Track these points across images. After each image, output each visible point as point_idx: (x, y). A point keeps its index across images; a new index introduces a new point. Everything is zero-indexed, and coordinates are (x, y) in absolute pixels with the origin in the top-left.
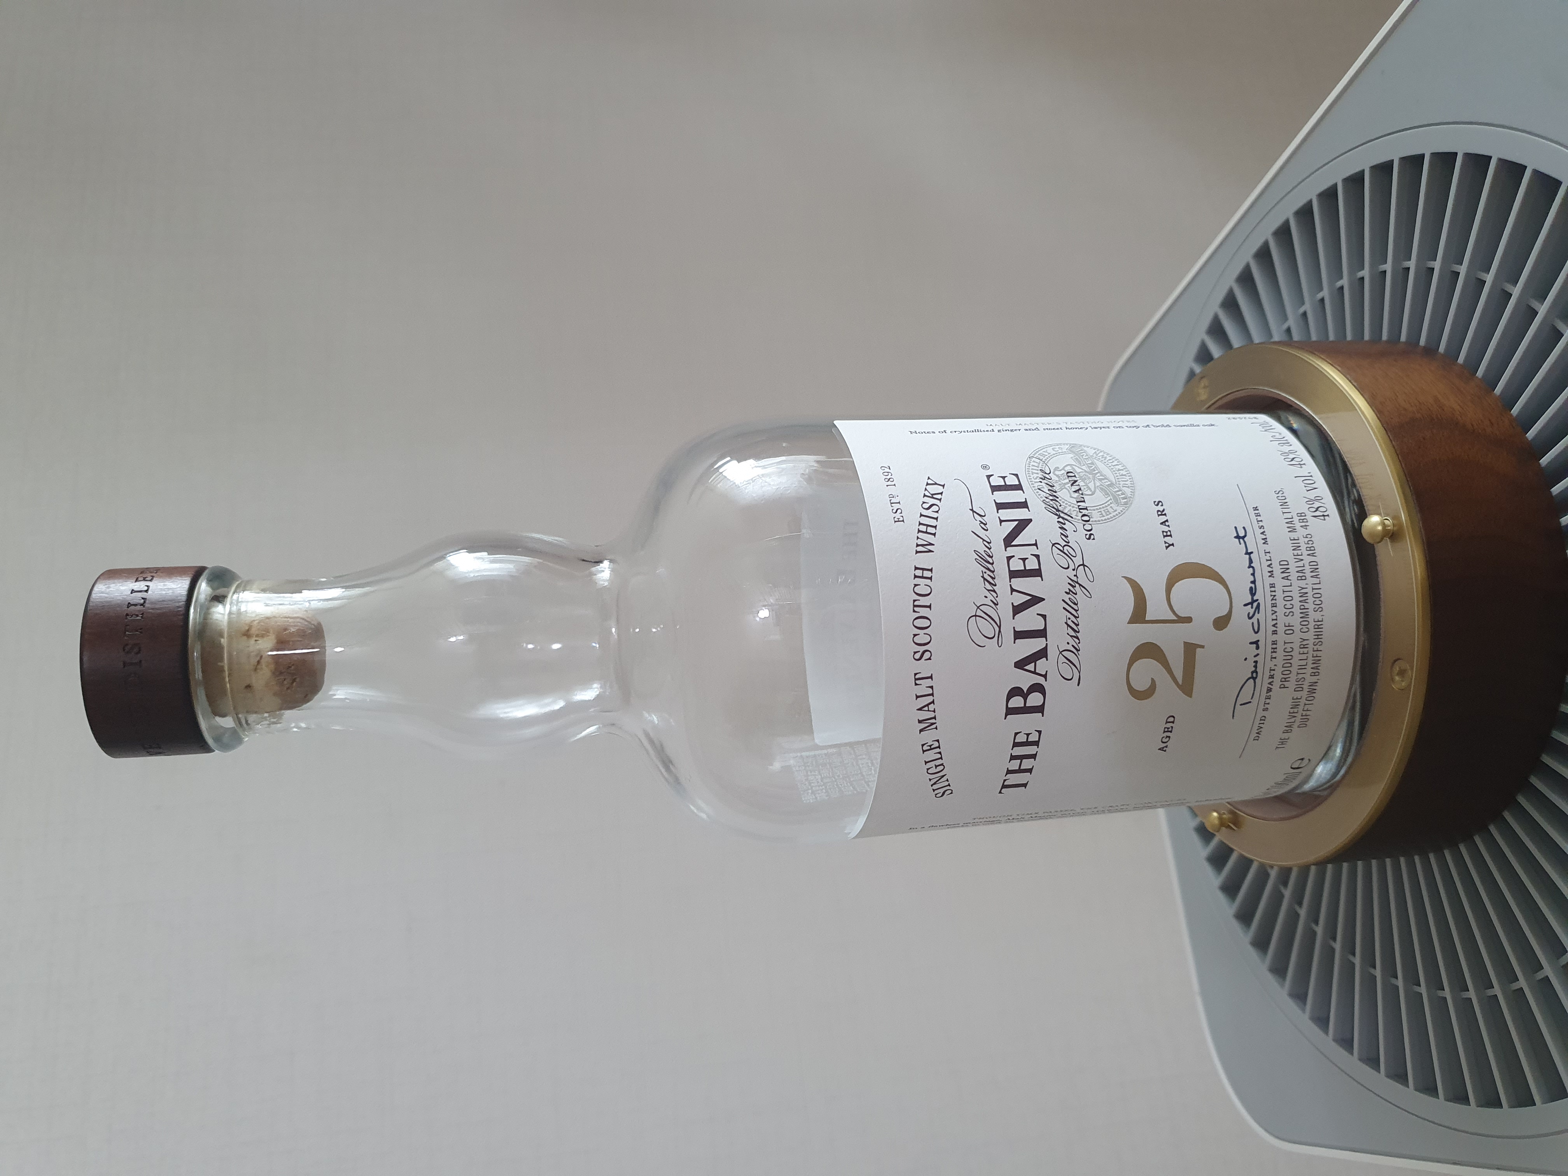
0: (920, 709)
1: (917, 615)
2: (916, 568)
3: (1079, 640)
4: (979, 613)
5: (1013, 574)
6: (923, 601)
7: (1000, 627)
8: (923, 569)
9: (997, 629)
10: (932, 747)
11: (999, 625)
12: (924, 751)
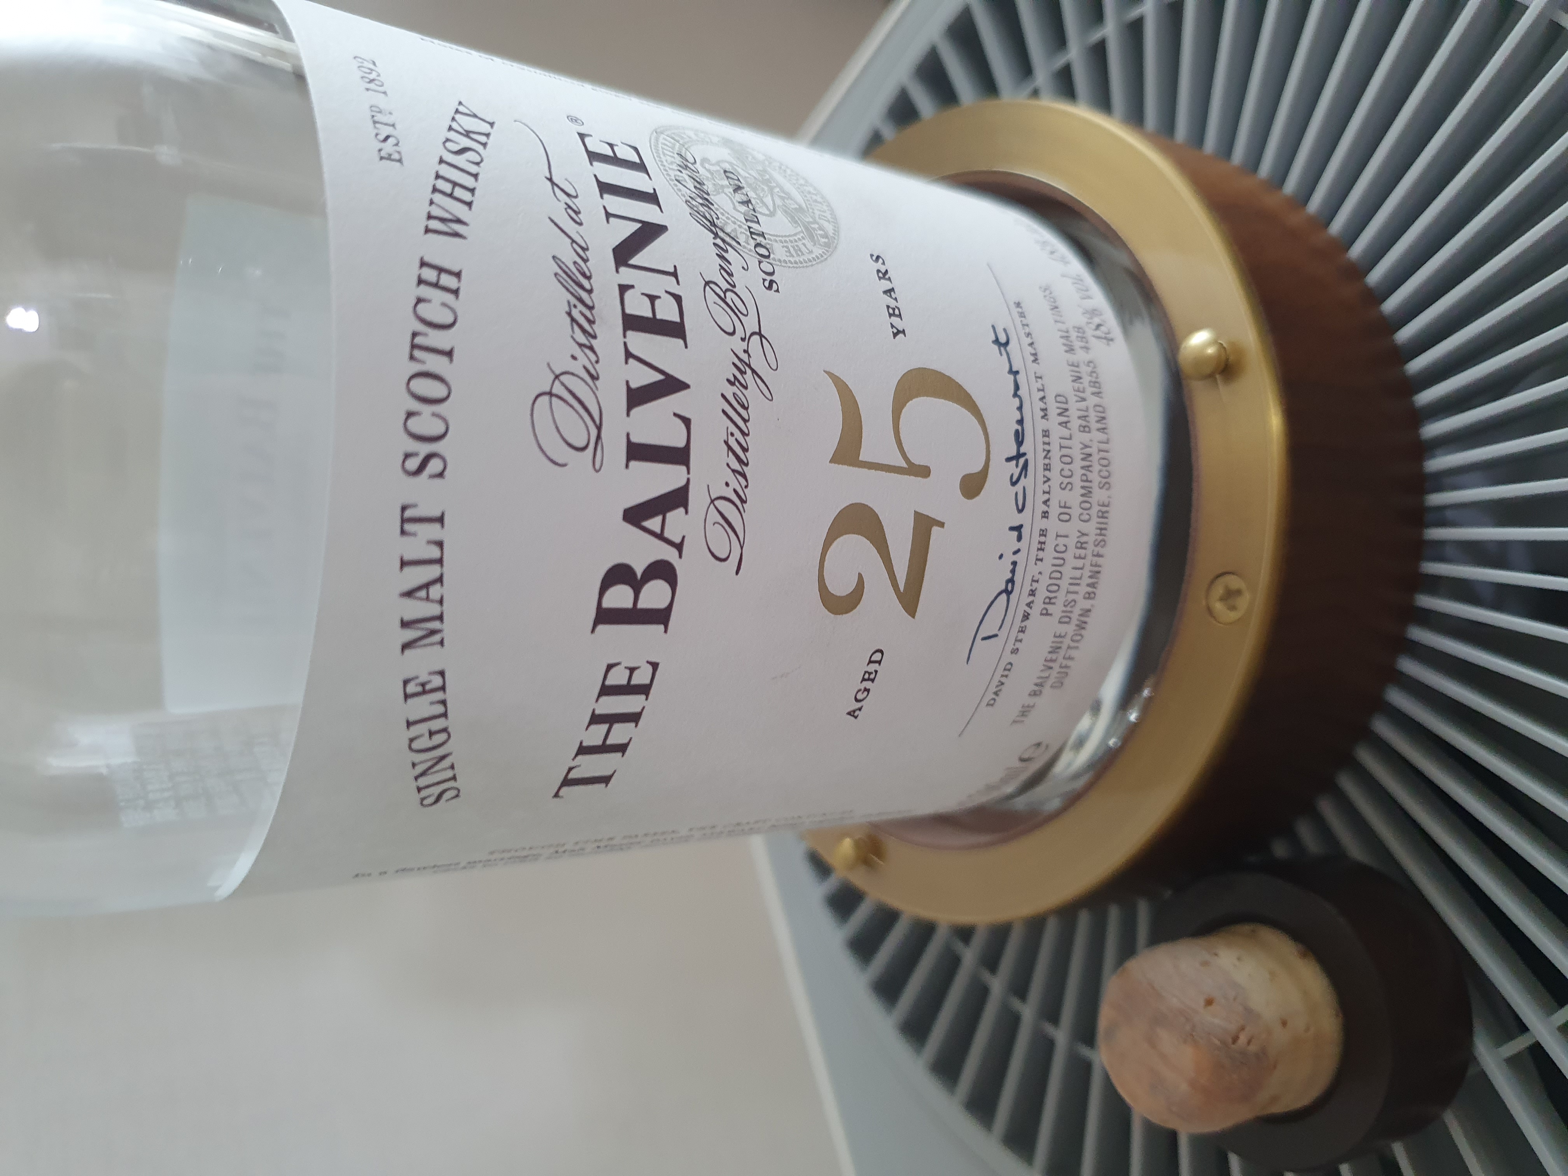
0: (409, 594)
1: (416, 368)
2: (423, 264)
3: (747, 480)
4: (558, 389)
5: (632, 323)
6: (435, 338)
7: (599, 428)
8: (441, 270)
9: (594, 432)
10: (428, 687)
11: (598, 422)
12: (407, 697)
